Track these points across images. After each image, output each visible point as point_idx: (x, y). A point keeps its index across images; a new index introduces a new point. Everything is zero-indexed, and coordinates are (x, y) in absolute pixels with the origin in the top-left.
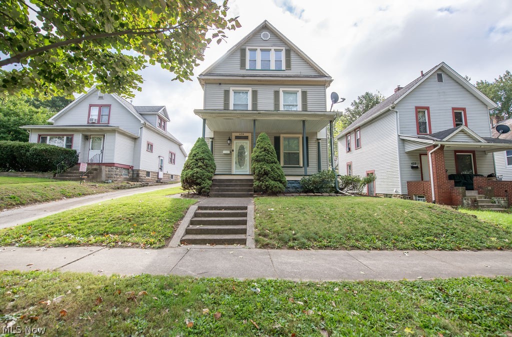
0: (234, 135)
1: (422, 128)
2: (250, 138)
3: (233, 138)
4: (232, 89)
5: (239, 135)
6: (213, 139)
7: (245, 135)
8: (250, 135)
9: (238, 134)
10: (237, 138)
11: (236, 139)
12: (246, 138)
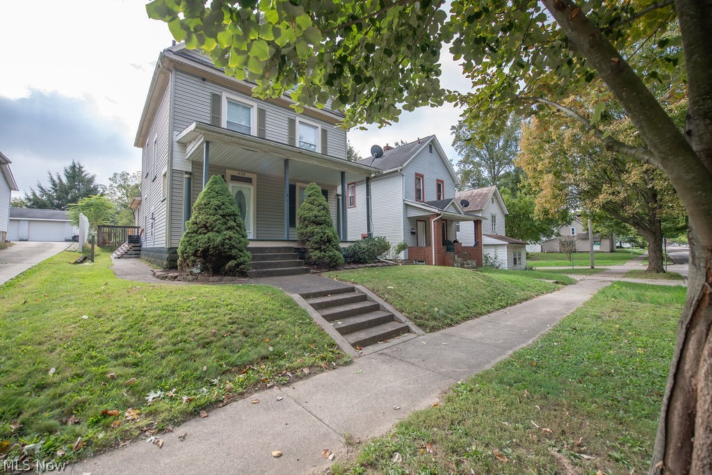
0: (229, 173)
1: (419, 195)
2: (255, 181)
3: (228, 178)
4: (225, 95)
5: (238, 175)
6: (190, 174)
7: (247, 175)
8: (254, 177)
9: (236, 173)
10: (234, 178)
11: (232, 180)
12: (249, 181)
